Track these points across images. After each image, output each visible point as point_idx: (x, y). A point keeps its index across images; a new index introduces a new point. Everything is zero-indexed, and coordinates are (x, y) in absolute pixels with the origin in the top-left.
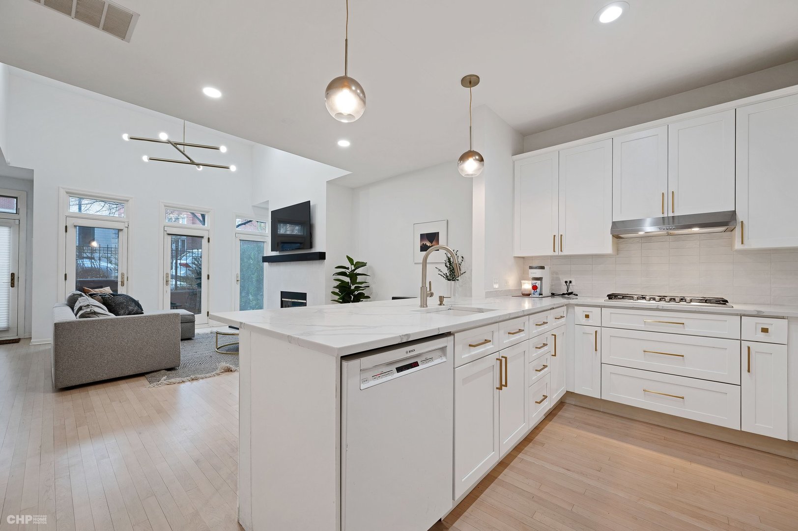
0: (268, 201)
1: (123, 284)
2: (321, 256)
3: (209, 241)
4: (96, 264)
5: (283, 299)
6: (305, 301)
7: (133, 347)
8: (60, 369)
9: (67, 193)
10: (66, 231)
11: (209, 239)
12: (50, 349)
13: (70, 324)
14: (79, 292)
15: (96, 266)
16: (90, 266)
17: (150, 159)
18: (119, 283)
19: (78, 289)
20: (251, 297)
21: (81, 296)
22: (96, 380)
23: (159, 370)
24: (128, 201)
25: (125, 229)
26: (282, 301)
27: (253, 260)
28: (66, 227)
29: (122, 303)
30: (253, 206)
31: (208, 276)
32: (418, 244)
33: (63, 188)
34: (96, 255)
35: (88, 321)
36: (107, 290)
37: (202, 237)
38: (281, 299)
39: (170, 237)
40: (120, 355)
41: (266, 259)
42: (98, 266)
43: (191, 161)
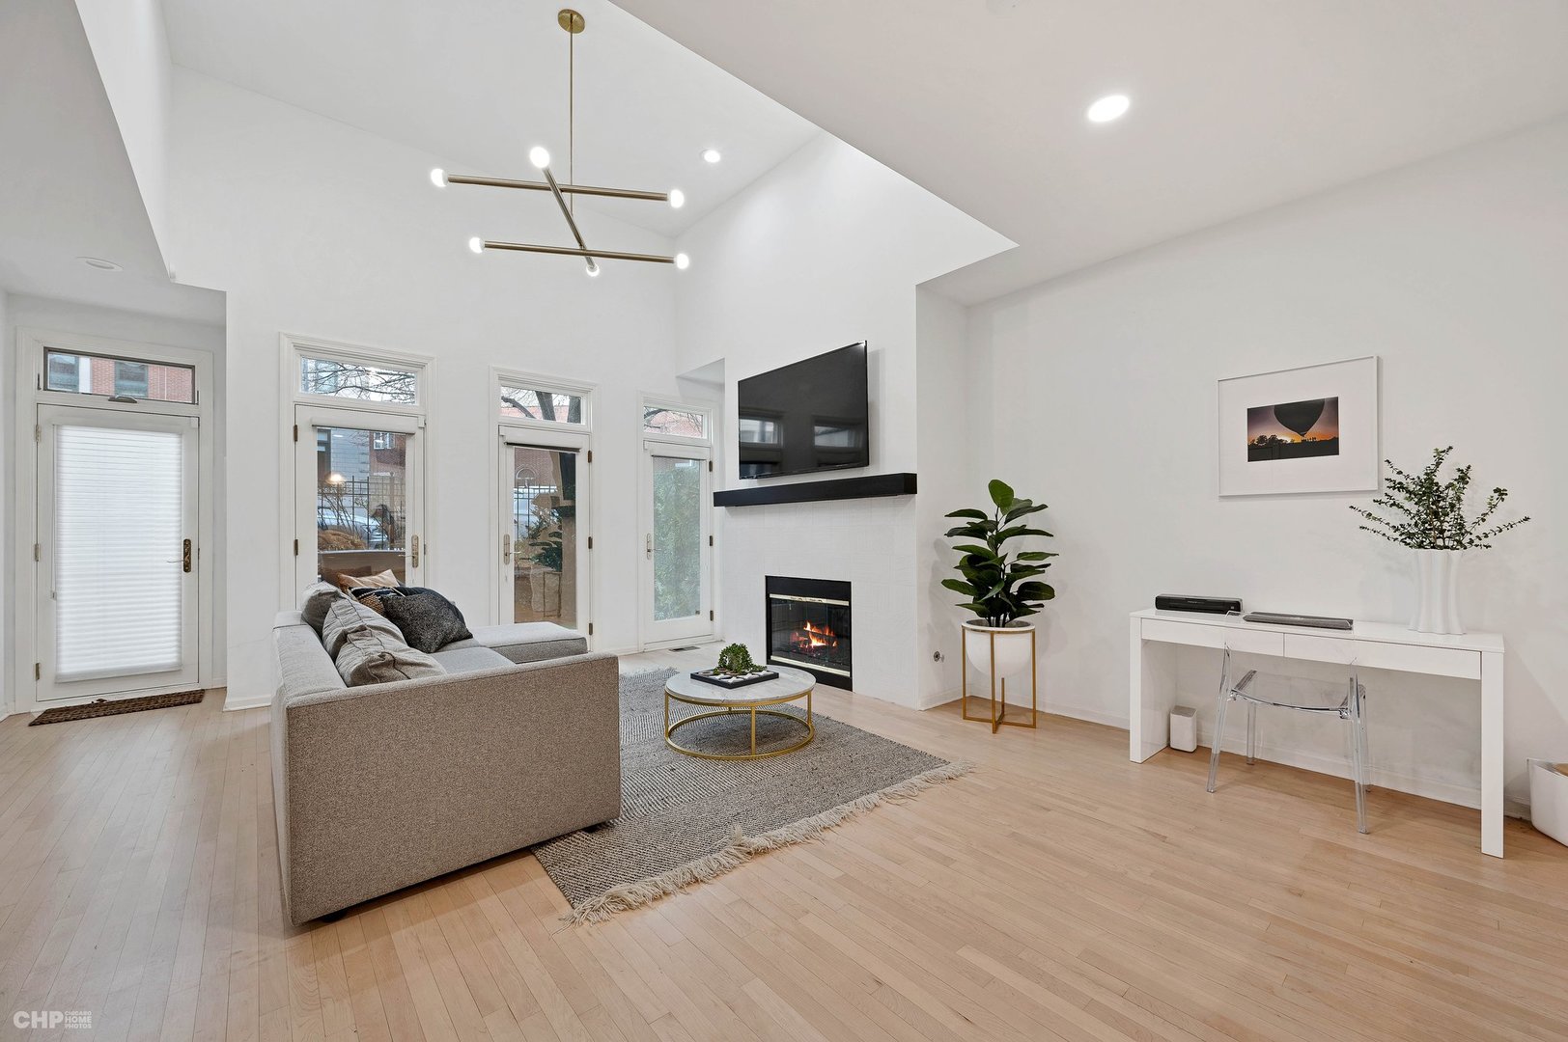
0: (723, 360)
1: (415, 565)
2: (906, 484)
3: (590, 460)
4: (347, 520)
5: (771, 596)
6: (846, 603)
7: (504, 767)
8: (306, 859)
9: (297, 347)
10: (296, 439)
11: (590, 453)
12: (269, 726)
13: (329, 705)
14: (332, 588)
15: (345, 522)
16: (334, 523)
17: (487, 246)
18: (408, 560)
19: (326, 576)
21: (335, 596)
22: (408, 884)
23: (569, 835)
24: (422, 366)
25: (419, 434)
26: (769, 602)
27: (662, 503)
28: (296, 428)
29: (427, 613)
30: (678, 377)
31: (590, 540)
32: (1240, 437)
33: (288, 336)
34: (347, 501)
35: (380, 695)
36: (387, 579)
37: (577, 450)
38: (767, 595)
39: (511, 451)
40: (469, 796)
41: (722, 499)
42: (351, 523)
43: (581, 245)
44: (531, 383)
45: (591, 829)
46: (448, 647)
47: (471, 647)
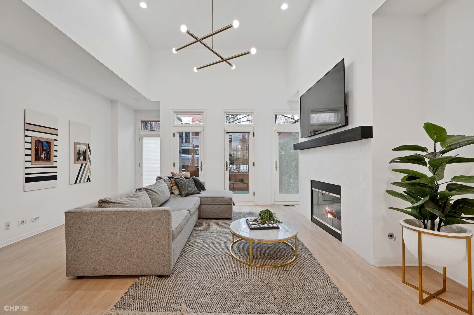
1: (202, 170)
3: (254, 136)
5: (313, 189)
6: (339, 196)
9: (175, 112)
10: (174, 136)
11: (253, 133)
17: (198, 69)
18: (200, 169)
20: (292, 180)
24: (203, 112)
25: (203, 132)
26: (312, 191)
28: (174, 133)
30: (288, 101)
31: (254, 163)
33: (172, 109)
36: (186, 174)
37: (249, 133)
39: (228, 135)
41: (297, 147)
43: (221, 58)
44: (229, 112)
45: (160, 276)
46: (190, 196)
47: (195, 197)
